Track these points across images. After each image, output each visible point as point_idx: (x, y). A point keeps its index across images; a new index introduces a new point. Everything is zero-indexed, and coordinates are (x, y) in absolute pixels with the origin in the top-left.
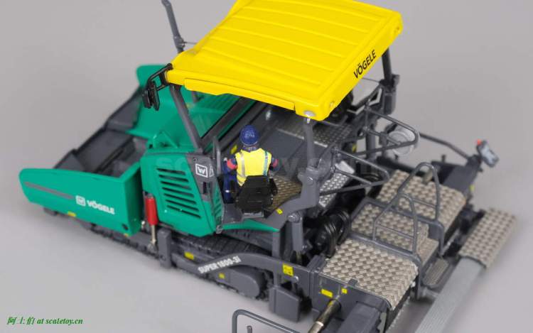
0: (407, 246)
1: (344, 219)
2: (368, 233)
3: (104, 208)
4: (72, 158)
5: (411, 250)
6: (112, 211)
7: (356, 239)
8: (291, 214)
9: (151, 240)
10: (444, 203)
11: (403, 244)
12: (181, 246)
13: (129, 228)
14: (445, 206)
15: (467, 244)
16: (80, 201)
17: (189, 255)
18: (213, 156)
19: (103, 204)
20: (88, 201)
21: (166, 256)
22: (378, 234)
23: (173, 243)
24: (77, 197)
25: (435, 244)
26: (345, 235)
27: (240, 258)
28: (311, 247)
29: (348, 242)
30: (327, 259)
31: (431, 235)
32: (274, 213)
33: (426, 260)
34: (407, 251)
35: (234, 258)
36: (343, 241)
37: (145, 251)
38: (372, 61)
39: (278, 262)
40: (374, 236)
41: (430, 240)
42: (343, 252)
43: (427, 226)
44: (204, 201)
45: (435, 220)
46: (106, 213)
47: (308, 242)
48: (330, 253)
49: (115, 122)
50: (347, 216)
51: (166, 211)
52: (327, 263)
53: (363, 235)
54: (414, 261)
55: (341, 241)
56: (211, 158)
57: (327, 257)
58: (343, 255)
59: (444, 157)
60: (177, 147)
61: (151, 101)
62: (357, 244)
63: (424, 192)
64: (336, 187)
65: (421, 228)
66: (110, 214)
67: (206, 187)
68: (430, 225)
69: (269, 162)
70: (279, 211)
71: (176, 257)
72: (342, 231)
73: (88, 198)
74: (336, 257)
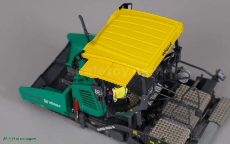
0: (186, 122)
1: (159, 111)
2: (169, 115)
3: (56, 105)
4: (41, 79)
5: (187, 123)
6: (59, 106)
7: (164, 118)
8: (136, 111)
9: (76, 116)
10: (202, 100)
11: (184, 121)
12: (90, 119)
13: (67, 113)
14: (202, 101)
15: (212, 115)
16: (46, 101)
17: (93, 123)
18: (103, 87)
19: (56, 103)
20: (49, 102)
21: (83, 123)
22: (174, 116)
23: (86, 118)
24: (44, 100)
25: (198, 118)
26: (159, 117)
27: (115, 127)
28: (145, 121)
29: (161, 119)
30: (152, 128)
31: (196, 114)
32: (129, 111)
33: (194, 126)
34: (186, 124)
35: (112, 126)
36: (159, 120)
37: (73, 119)
38: (170, 47)
39: (131, 129)
40: (172, 117)
41: (196, 117)
42: (158, 124)
43: (194, 111)
44: (99, 104)
45: (198, 109)
46: (57, 107)
47: (143, 118)
48: (153, 125)
49: (59, 60)
50: (160, 109)
51: (83, 106)
52: (152, 130)
53: (167, 116)
54: (189, 128)
55: (157, 119)
56: (102, 88)
57: (152, 127)
58: (158, 126)
59: (202, 75)
60: (87, 82)
61: (75, 67)
62: (165, 121)
63: (193, 95)
64: (153, 98)
65: (192, 113)
66: (59, 107)
67: (100, 99)
68: (196, 111)
69: (127, 92)
70: (131, 110)
71: (87, 124)
72: (158, 115)
73: (49, 100)
74: (156, 127)
